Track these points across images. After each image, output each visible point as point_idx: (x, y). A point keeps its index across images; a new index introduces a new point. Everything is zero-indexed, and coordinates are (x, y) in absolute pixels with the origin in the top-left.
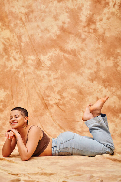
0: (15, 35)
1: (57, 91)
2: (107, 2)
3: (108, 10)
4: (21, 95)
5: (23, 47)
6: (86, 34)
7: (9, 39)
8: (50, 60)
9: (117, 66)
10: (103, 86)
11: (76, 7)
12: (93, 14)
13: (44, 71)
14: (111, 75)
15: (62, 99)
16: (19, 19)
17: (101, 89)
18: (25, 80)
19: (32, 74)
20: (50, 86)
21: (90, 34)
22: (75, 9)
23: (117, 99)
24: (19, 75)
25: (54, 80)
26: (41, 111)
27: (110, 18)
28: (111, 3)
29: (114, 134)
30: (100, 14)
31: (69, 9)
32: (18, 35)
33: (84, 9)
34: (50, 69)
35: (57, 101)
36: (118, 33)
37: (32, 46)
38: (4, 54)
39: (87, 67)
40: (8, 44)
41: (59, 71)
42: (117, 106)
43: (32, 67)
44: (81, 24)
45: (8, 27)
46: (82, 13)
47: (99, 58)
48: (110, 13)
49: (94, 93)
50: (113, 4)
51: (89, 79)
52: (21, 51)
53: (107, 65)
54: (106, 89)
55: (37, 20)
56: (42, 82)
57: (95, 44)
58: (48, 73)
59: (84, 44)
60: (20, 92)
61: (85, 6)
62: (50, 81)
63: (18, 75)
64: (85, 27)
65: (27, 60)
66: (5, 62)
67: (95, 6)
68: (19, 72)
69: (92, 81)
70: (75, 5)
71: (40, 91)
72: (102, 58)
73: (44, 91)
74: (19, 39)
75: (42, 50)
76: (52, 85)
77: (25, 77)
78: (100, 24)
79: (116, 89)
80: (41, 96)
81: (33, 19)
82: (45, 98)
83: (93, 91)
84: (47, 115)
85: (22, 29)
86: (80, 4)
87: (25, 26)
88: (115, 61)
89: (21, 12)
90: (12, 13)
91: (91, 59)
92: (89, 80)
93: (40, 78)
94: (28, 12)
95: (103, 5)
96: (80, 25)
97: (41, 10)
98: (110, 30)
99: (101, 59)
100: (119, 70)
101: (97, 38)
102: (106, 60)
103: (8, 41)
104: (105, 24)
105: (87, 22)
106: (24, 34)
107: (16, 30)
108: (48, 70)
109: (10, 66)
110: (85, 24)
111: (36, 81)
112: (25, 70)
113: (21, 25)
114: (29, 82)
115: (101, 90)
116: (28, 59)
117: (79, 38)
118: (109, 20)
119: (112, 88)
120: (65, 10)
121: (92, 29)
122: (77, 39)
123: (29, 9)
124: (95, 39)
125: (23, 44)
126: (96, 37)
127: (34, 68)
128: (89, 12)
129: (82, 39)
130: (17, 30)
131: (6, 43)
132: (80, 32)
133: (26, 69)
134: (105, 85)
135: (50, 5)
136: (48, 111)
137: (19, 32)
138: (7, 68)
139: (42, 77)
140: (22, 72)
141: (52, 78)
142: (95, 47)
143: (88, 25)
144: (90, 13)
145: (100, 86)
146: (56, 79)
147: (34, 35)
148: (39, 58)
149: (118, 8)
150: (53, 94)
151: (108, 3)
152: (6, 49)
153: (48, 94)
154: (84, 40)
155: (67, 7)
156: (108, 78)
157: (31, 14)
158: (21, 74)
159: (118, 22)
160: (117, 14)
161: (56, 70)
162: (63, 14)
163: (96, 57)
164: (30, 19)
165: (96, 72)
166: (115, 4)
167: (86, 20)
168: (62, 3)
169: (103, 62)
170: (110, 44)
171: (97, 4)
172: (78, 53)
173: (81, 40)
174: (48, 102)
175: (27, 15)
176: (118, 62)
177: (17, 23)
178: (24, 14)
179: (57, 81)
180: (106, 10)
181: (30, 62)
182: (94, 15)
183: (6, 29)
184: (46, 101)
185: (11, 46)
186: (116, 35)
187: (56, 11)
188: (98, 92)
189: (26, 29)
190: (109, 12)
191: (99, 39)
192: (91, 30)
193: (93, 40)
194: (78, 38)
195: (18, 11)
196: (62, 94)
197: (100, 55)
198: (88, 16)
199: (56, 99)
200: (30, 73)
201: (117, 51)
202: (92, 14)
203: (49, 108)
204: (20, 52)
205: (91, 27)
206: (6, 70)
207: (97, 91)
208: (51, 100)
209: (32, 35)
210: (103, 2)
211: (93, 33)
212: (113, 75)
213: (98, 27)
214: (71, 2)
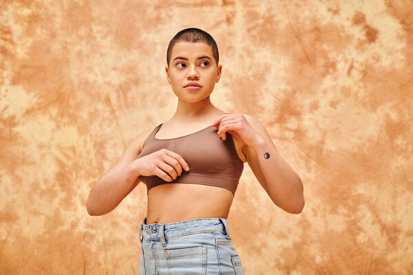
0: (88, 139)
2: (331, 61)
3: (334, 81)
7: (73, 149)
9: (357, 231)
11: (250, 73)
12: (294, 92)
14: (339, 254)
16: (103, 99)
18: (105, 259)
19: (127, 244)
21: (286, 143)
22: (247, 78)
24: (93, 245)
28: (342, 63)
30: (311, 93)
31: (231, 76)
32: (96, 142)
33: (270, 77)
36: (359, 142)
38: (57, 188)
39: (273, 232)
40: (70, 163)
43: (127, 227)
44: (262, 115)
45: (73, 119)
46: (264, 88)
48: (338, 89)
50: (348, 66)
51: (278, 266)
53: (330, 227)
55: (149, 103)
57: (298, 169)
61: (273, 71)
63: (88, 246)
64: (271, 124)
66: (58, 209)
67: (300, 72)
68: (92, 237)
69: (285, 271)
70: (247, 67)
72: (316, 208)
74: (98, 152)
77: (106, 250)
78: (311, 119)
81: (138, 101)
85: (109, 126)
86: (259, 64)
87: (116, 118)
88: (350, 216)
89: (108, 83)
90: (85, 84)
92: (279, 269)
94: (126, 83)
95: (321, 70)
98: (339, 133)
99: (313, 210)
100: (362, 241)
101: (304, 155)
102: (327, 214)
103: (71, 154)
104: (325, 117)
105: (278, 112)
106: (112, 138)
107: (93, 127)
109: (70, 220)
110: (273, 117)
111: (135, 264)
112: (107, 234)
113: (107, 114)
114: (116, 266)
118: (335, 108)
121: (289, 130)
123: (128, 77)
124: (297, 157)
125: (107, 165)
126: (300, 150)
127: (132, 228)
128: (283, 86)
130: (95, 127)
131: (65, 160)
133: (111, 229)
137: (100, 133)
138: (62, 225)
140: (100, 239)
143: (281, 120)
144: (285, 89)
149: (360, 76)
151: (333, 65)
152: (64, 176)
156: (331, 264)
157: (134, 88)
158: (98, 242)
159: (359, 114)
160: (356, 94)
164: (129, 100)
165: (298, 247)
166: (352, 67)
167: (276, 106)
169: (319, 218)
170: (339, 171)
171: (306, 65)
172: (250, 192)
175: (123, 89)
176: (359, 221)
177: (96, 110)
178: (116, 88)
180: (328, 82)
182: (297, 94)
183: (69, 125)
185: (76, 167)
186: (354, 148)
189: (118, 125)
190: (335, 87)
191: (310, 157)
192: (287, 134)
193: (293, 159)
195: (100, 81)
197: (310, 200)
198: (282, 96)
200: (121, 242)
201: (356, 190)
202: (291, 91)
205: (289, 125)
206: (58, 232)
210: (321, 62)
211: (293, 141)
212: (344, 255)
213: (305, 127)
214: (238, 59)
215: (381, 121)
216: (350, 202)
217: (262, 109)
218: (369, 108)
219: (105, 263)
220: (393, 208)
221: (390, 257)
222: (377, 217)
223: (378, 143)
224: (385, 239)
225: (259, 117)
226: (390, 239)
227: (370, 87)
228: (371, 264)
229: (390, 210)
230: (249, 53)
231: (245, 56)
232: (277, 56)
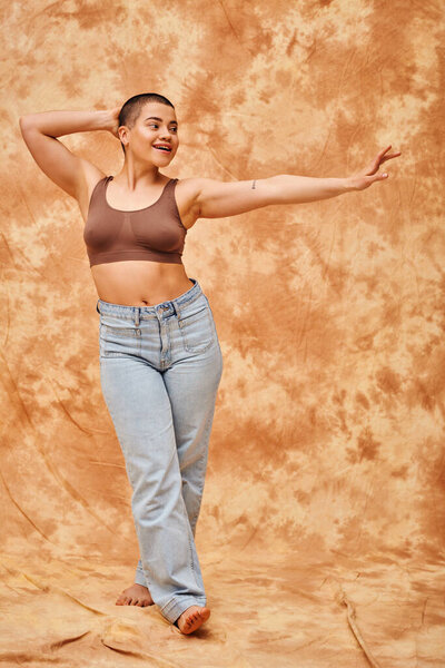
1: (66, 358)
2: (265, 32)
3: (267, 62)
8: (46, 243)
9: (290, 273)
10: (235, 346)
11: (148, 48)
12: (211, 77)
13: (21, 281)
14: (265, 305)
15: (81, 390)
17: (227, 355)
20: (40, 339)
21: (197, 152)
22: (144, 55)
23: (284, 394)
25: (58, 319)
26: (5, 430)
27: (273, 93)
28: (281, 36)
29: (263, 526)
30: (235, 79)
31: (120, 53)
33: (176, 55)
34: (43, 275)
35: (65, 396)
36: (298, 151)
41: (77, 286)
42: (279, 421)
46: (168, 70)
47: (224, 244)
48: (273, 75)
50: (288, 40)
53: (255, 269)
54: (244, 357)
55: (3, 92)
56: (12, 323)
58: (37, 290)
61: (182, 45)
62: (41, 320)
67: (220, 48)
70: (144, 38)
71: (3, 357)
72: (235, 241)
73: (20, 357)
75: (15, 206)
76: (49, 338)
78: (233, 117)
79: (281, 359)
80: (6, 375)
82: (20, 385)
84: (25, 446)
86: (162, 35)
91: (194, 245)
93: (5, 308)
95: (250, 45)
97: (15, 53)
98: (272, 139)
99: (232, 244)
100: (297, 288)
101: (223, 168)
102: (251, 250)
104: (253, 115)
105: (188, 106)
108: (37, 281)
110: (180, 114)
115: (227, 360)
118: (267, 102)
119: (265, 354)
120: (107, 59)
121: (203, 132)
124: (212, 170)
126: (217, 163)
128: (195, 69)
134: (240, 341)
135: (51, 36)
136: (31, 431)
139: (13, 304)
141: (47, 311)
143: (191, 118)
144: (198, 73)
145: (223, 344)
146: (64, 313)
148: (5, 234)
149: (305, 56)
150: (51, 369)
151: (267, 39)
153: (31, 368)
155: (114, 46)
156: (253, 319)
159: (301, 111)
160: (298, 82)
161: (66, 281)
162: (99, 71)
163: (213, 237)
166: (294, 42)
167: (184, 97)
168: (95, 29)
169: (239, 257)
171: (229, 39)
174: (30, 397)
176: (294, 260)
179: (66, 322)
180: (259, 64)
182: (215, 81)
184: (23, 395)
186: (291, 159)
187: (74, 59)
190: (268, 71)
191: (229, 171)
192: (199, 137)
193: (206, 173)
196: (83, 371)
197: (228, 232)
198: (193, 82)
199: (62, 388)
201: (292, 218)
202: (206, 76)
203: (33, 421)
205: (201, 126)
208: (42, 390)
210: (250, 33)
211: (207, 148)
212: (271, 305)
213: (224, 128)
214: (131, 26)
215: (332, 122)
216: (282, 235)
218: (315, 102)
220: (341, 243)
221: (332, 309)
222: (318, 255)
223: (324, 154)
224: (326, 285)
226: (334, 285)
227: (318, 71)
228: (308, 318)
229: (336, 247)
230: (148, 18)
231: (142, 22)
232: (188, 23)
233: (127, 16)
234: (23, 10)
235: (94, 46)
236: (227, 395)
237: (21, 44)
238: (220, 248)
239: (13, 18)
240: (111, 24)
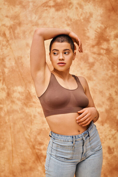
4: (4, 140)
5: (6, 75)
6: (95, 56)
11: (81, 18)
12: (106, 28)
13: (36, 108)
16: (1, 34)
17: (115, 134)
18: (9, 120)
19: (20, 112)
20: (43, 130)
21: (101, 57)
22: (80, 20)
24: (2, 113)
26: (31, 164)
30: (115, 28)
31: (71, 20)
33: (92, 20)
37: (19, 73)
43: (19, 103)
44: (88, 41)
46: (89, 26)
47: (112, 91)
49: (104, 140)
52: (4, 80)
55: (27, 36)
56: (33, 124)
57: (108, 70)
59: (91, 71)
60: (3, 137)
61: (94, 16)
62: (43, 122)
64: (93, 46)
65: (12, 92)
68: (1, 108)
69: (101, 124)
70: (80, 14)
71: (29, 136)
73: (36, 136)
77: (9, 116)
78: (115, 43)
80: (31, 143)
81: (21, 35)
82: (36, 147)
83: (103, 138)
84: (38, 171)
85: (6, 49)
86: (86, 13)
87: (9, 44)
89: (4, 25)
91: (101, 92)
93: (30, 118)
94: (14, 25)
96: (87, 44)
97: (31, 22)
99: (116, 92)
101: (111, 63)
105: (97, 39)
106: (8, 56)
110: (94, 42)
111: (24, 122)
112: (9, 107)
113: (4, 43)
114: (15, 123)
115: (115, 136)
116: (14, 91)
117: (85, 62)
120: (66, 22)
121: (103, 49)
122: (82, 64)
123: (15, 21)
124: (107, 64)
125: (6, 70)
126: (109, 60)
127: (22, 103)
128: (100, 25)
129: (89, 63)
132: (87, 54)
133: (11, 105)
135: (44, 15)
136: (40, 164)
137: (1, 53)
139: (33, 116)
140: (6, 110)
142: (107, 75)
143: (98, 44)
144: (101, 27)
145: (113, 130)
147: (21, 58)
148: (29, 90)
153: (40, 140)
154: (92, 65)
155: (68, 17)
157: (18, 27)
158: (4, 111)
163: (108, 89)
164: (16, 35)
165: (108, 111)
167: (95, 36)
168: (61, 11)
171: (112, 13)
173: (88, 65)
174: (40, 152)
175: (12, 28)
178: (8, 27)
181: (16, 95)
182: (108, 30)
184: (37, 151)
187: (53, 23)
188: (110, 139)
189: (11, 48)
191: (114, 64)
192: (102, 51)
193: (105, 65)
194: (83, 62)
197: (114, 87)
198: (99, 30)
200: (16, 111)
202: (104, 27)
203: (41, 161)
204: (3, 82)
205: (103, 47)
207: (108, 137)
208: (44, 149)
209: (20, 58)
211: (105, 55)
213: (111, 47)
214: (75, 10)
217: (89, 38)
219: (9, 122)
225: (87, 42)
230: (81, 6)
231: (79, 8)
232: (96, 7)
233: (73, 6)
234: (34, 5)
235: (61, 18)
236: (115, 150)
237: (33, 18)
238: (111, 93)
239: (30, 9)
240: (67, 9)
